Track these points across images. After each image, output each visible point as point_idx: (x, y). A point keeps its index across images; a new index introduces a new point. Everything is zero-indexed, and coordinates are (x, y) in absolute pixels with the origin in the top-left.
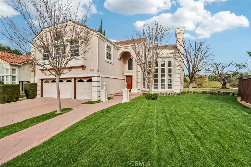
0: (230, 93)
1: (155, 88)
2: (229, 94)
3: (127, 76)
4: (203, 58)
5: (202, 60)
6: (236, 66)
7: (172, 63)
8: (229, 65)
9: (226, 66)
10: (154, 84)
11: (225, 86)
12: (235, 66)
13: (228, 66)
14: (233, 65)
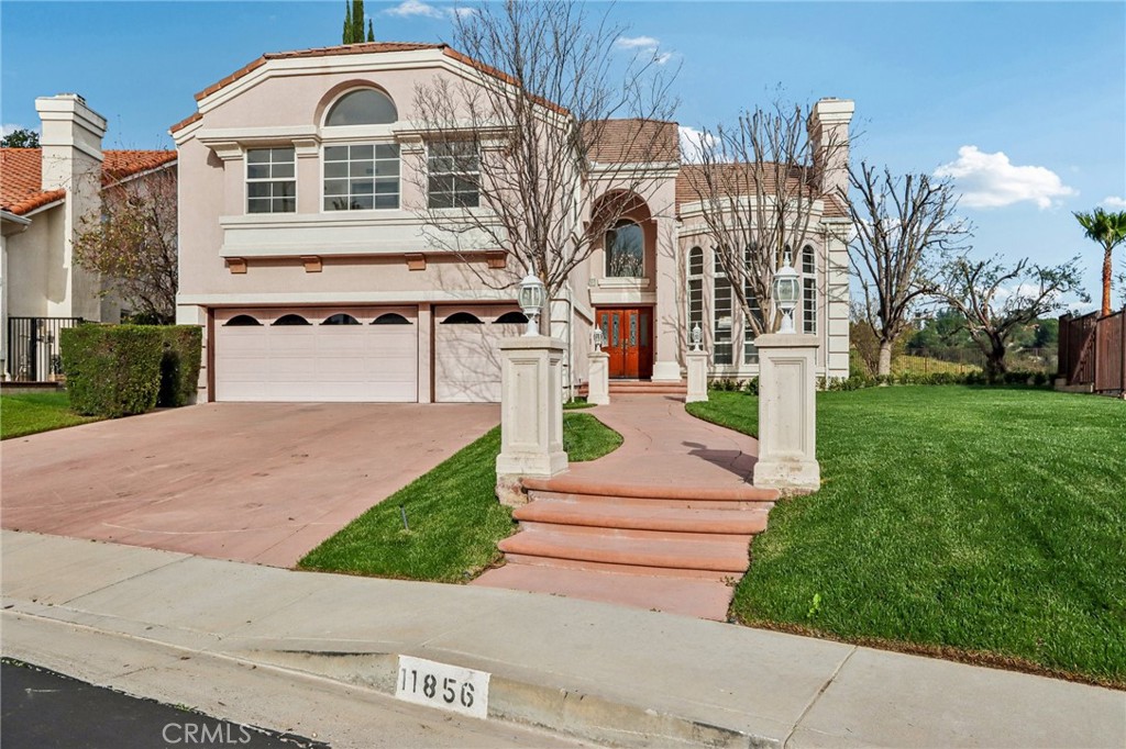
0: (1030, 375)
1: (748, 360)
2: (1025, 381)
3: (599, 308)
4: (929, 239)
5: (925, 248)
6: (1039, 276)
7: (816, 255)
8: (1016, 272)
9: (1000, 275)
10: (746, 345)
11: (999, 364)
12: (1036, 278)
13: (1009, 277)
14: (1029, 271)
